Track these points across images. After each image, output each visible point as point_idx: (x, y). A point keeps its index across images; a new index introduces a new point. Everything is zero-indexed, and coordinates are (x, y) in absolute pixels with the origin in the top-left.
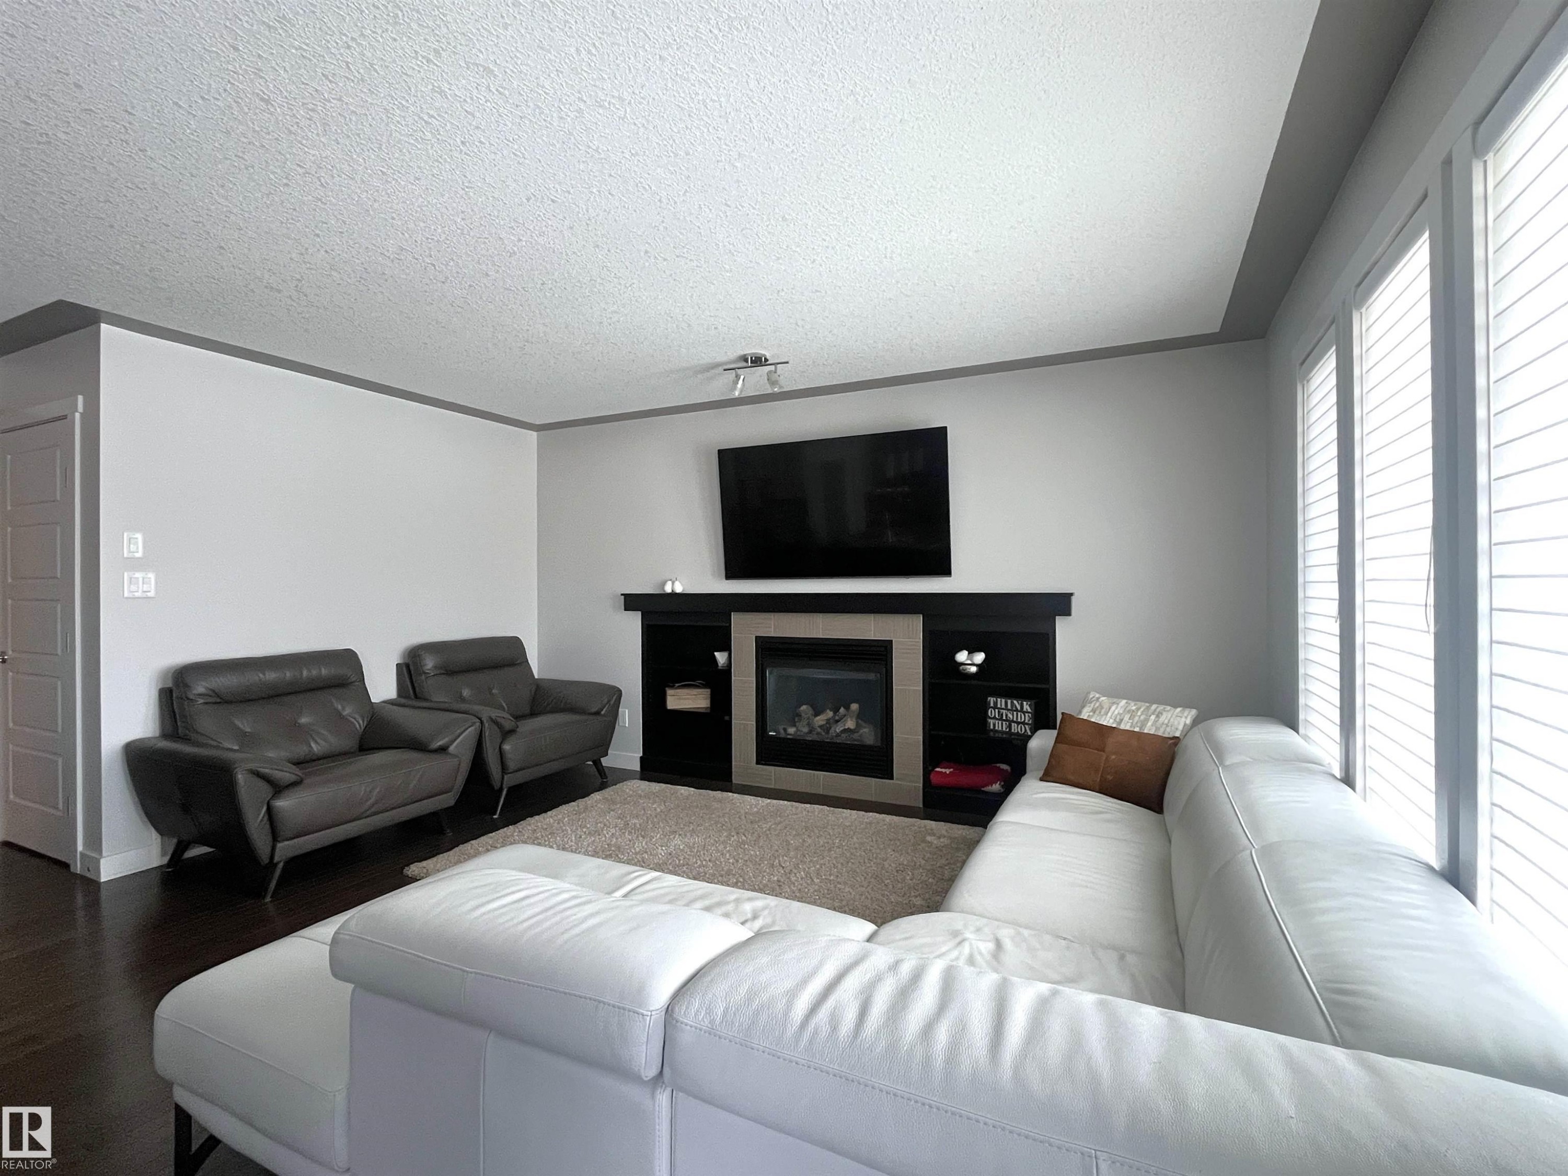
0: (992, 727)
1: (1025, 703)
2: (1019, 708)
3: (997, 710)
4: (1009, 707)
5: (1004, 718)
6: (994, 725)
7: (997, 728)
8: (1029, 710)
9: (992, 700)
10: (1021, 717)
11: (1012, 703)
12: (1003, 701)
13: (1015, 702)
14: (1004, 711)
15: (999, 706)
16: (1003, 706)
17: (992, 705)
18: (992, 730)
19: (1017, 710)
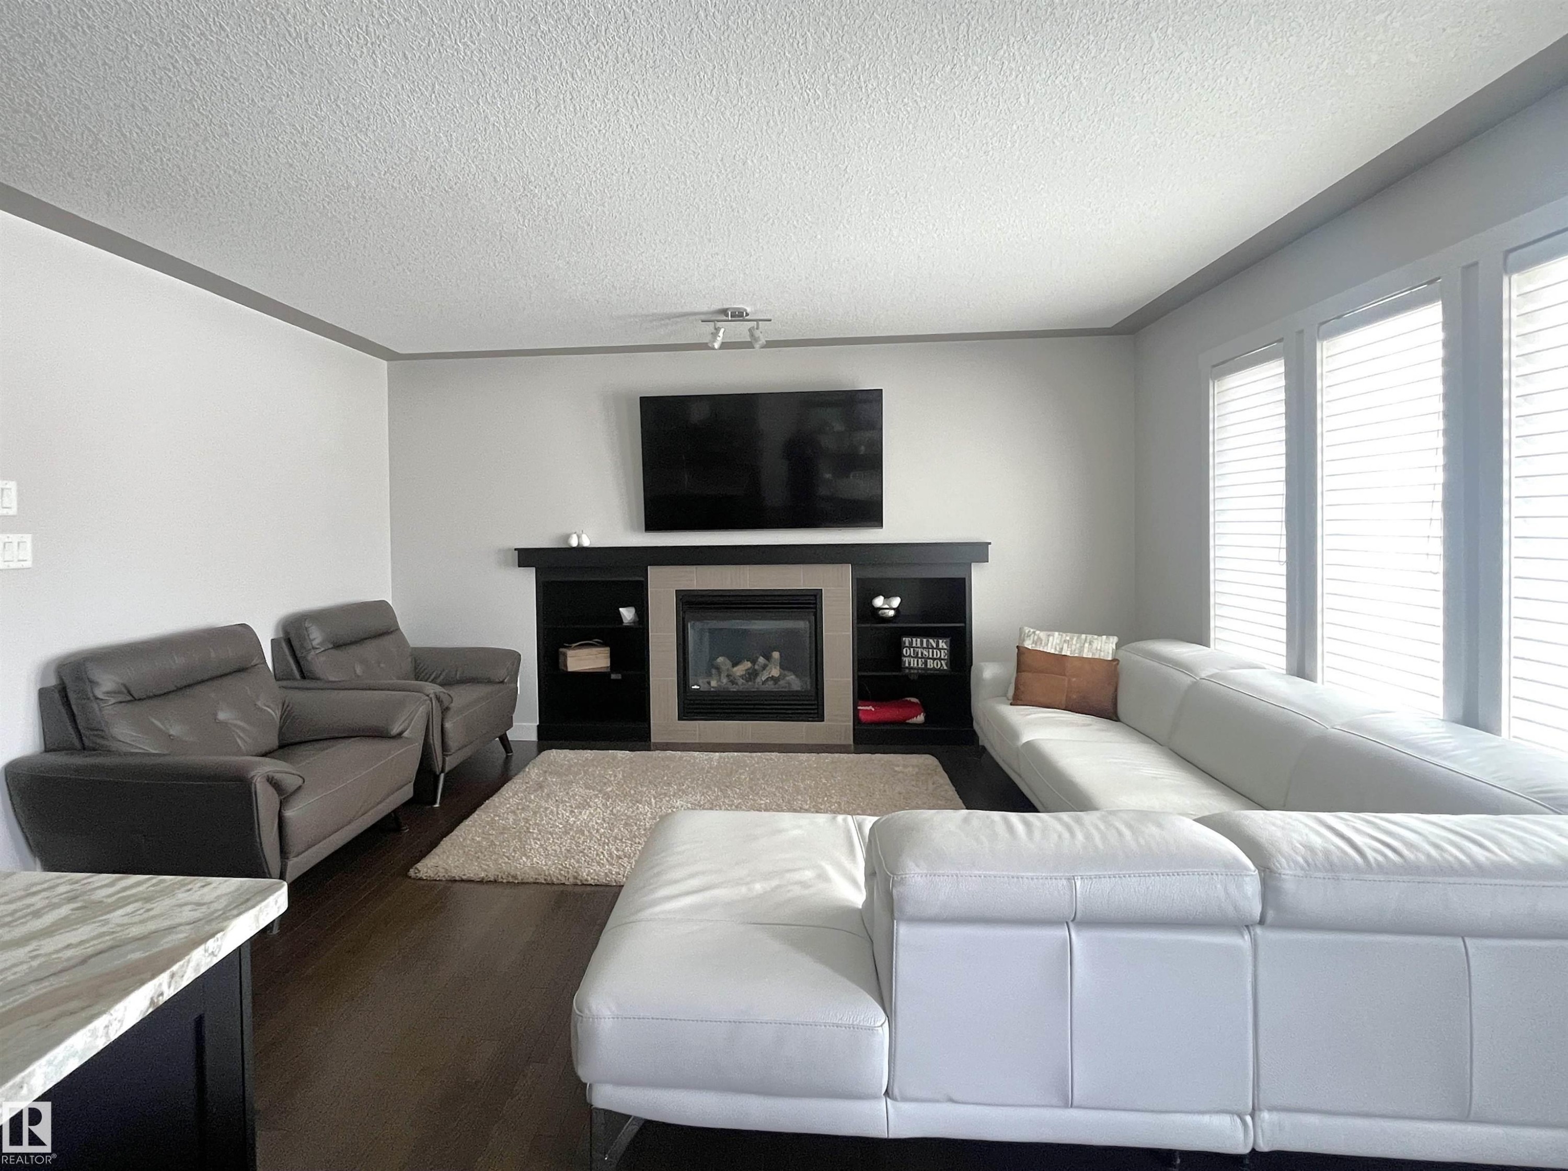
0: (907, 665)
1: (940, 641)
2: (935, 646)
3: (912, 649)
4: (925, 645)
5: (920, 655)
6: (910, 663)
7: (912, 665)
8: (945, 647)
9: (907, 640)
10: (937, 654)
11: (928, 641)
12: (919, 640)
13: (931, 641)
14: (920, 650)
15: (914, 645)
16: (919, 645)
17: (907, 644)
18: (907, 668)
19: (933, 648)
